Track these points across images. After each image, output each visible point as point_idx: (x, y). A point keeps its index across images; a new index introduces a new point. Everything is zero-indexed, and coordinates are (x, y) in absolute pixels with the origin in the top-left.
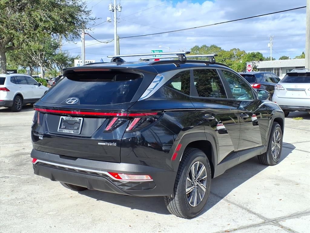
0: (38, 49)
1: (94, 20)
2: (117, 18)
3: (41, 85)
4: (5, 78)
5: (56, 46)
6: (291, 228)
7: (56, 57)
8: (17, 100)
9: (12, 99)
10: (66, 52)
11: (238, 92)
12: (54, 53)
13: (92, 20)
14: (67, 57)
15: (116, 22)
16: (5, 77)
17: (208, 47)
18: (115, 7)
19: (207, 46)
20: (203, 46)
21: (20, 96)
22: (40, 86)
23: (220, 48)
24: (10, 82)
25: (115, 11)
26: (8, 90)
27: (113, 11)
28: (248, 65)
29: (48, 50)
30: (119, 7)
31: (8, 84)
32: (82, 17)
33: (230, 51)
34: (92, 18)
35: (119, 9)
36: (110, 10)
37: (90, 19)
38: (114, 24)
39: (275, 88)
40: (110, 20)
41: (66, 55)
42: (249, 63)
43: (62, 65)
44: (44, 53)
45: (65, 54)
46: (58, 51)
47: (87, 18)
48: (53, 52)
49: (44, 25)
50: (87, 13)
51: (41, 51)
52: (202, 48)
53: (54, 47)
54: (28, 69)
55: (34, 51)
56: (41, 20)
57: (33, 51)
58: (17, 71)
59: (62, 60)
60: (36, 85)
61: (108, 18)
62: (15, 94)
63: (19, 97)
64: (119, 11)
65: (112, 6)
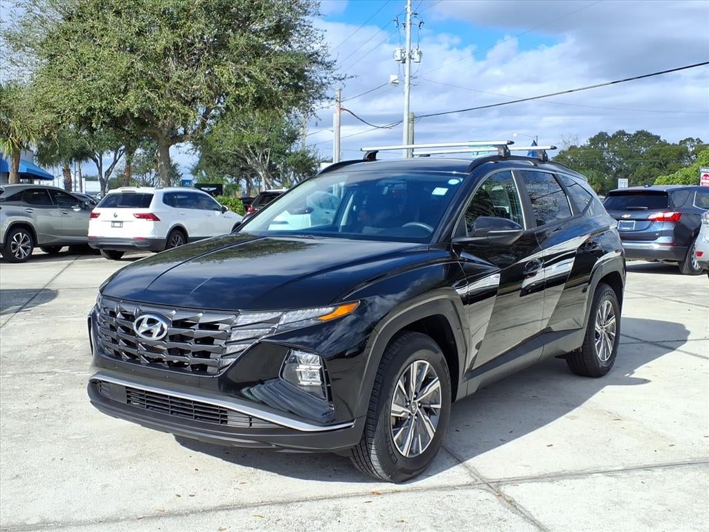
0: (258, 143)
1: (343, 81)
2: (410, 77)
3: (226, 211)
4: (153, 195)
5: (293, 138)
6: (517, 500)
7: (291, 159)
8: (175, 238)
9: (164, 236)
10: (311, 148)
11: (629, 229)
12: (287, 151)
13: (338, 81)
14: (313, 158)
15: (410, 84)
16: (152, 193)
17: (630, 135)
18: (407, 54)
19: (627, 132)
20: (617, 132)
21: (181, 231)
22: (225, 213)
23: (658, 138)
24: (162, 203)
25: (407, 61)
26: (155, 219)
27: (404, 62)
28: (702, 174)
29: (276, 145)
30: (416, 53)
31: (157, 206)
32: (317, 73)
33: (678, 143)
34: (338, 77)
35: (416, 57)
36: (396, 59)
37: (335, 79)
38: (404, 89)
39: (702, 220)
40: (397, 81)
41: (311, 155)
42: (706, 170)
43: (303, 175)
44: (268, 150)
45: (309, 152)
46: (296, 147)
47: (328, 76)
48: (287, 149)
49: (237, 92)
50: (328, 66)
51: (262, 146)
52: (614, 136)
53: (288, 138)
54: (243, 183)
55: (251, 147)
56: (230, 83)
57: (249, 146)
58: (224, 186)
59: (304, 164)
60: (217, 210)
61: (393, 78)
62: (171, 226)
63: (178, 232)
64: (415, 61)
65: (401, 52)
